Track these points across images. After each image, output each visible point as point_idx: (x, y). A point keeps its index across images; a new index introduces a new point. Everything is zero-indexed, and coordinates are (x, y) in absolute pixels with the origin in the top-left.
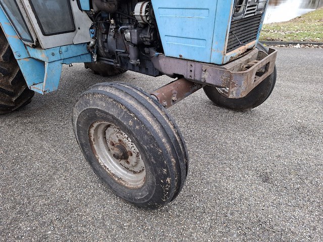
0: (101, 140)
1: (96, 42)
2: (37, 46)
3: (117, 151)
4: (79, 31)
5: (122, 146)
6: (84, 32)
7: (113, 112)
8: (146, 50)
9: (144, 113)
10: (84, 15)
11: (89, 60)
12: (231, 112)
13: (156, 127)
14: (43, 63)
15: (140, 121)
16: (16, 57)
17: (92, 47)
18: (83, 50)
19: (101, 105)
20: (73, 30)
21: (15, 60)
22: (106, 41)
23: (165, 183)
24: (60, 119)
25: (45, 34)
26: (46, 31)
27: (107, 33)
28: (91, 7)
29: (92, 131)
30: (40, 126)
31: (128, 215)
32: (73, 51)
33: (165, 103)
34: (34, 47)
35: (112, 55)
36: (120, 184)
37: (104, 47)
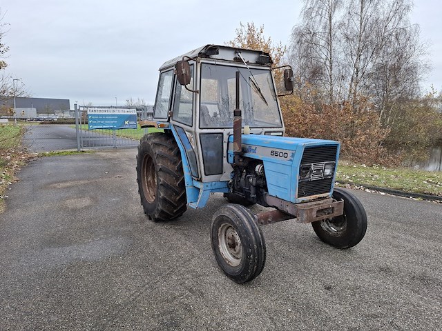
0: (223, 236)
1: (233, 181)
2: (200, 180)
3: (230, 241)
4: (224, 174)
5: (233, 239)
6: (227, 175)
7: (231, 217)
8: (261, 190)
9: (245, 219)
10: (230, 165)
11: (227, 192)
12: (331, 248)
13: (249, 227)
14: (199, 189)
15: (242, 222)
16: (186, 185)
17: (230, 184)
18: (224, 185)
19: (227, 214)
20: (221, 173)
21: (185, 187)
22: (239, 181)
23: (250, 258)
24: (199, 230)
25: (205, 175)
26: (207, 173)
27: (241, 176)
28: (234, 162)
29: (220, 230)
30: (186, 232)
31: (230, 284)
32: (219, 185)
33: (263, 221)
34: (198, 180)
35: (241, 190)
36: (229, 265)
37: (237, 185)
